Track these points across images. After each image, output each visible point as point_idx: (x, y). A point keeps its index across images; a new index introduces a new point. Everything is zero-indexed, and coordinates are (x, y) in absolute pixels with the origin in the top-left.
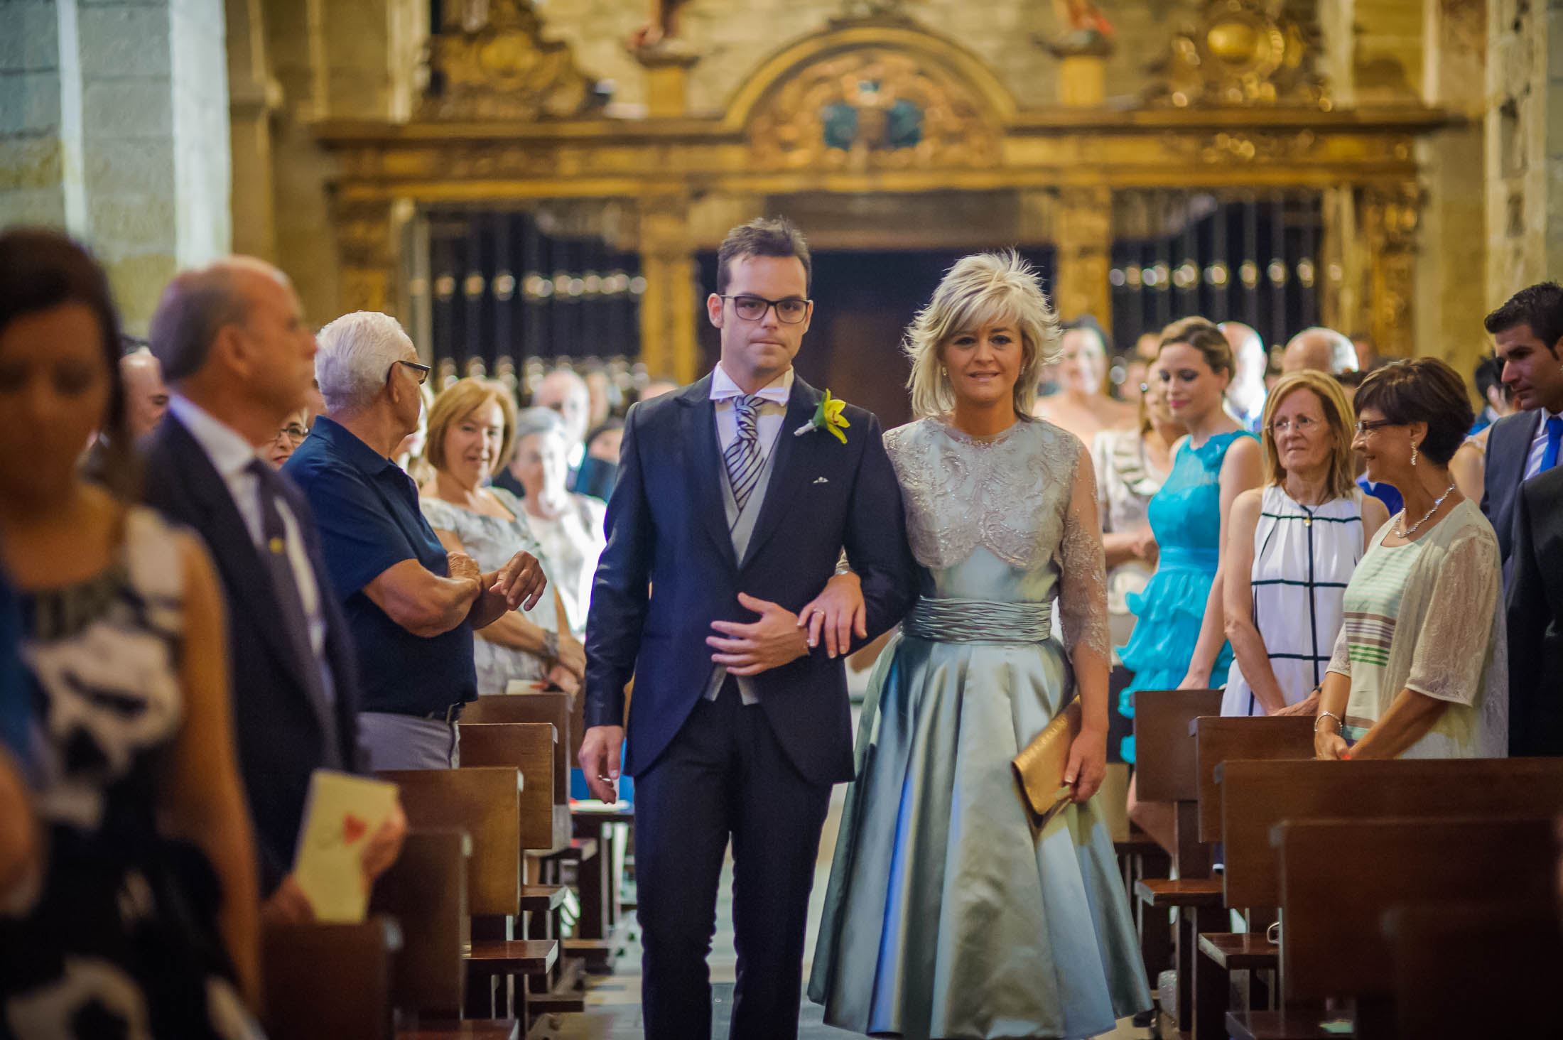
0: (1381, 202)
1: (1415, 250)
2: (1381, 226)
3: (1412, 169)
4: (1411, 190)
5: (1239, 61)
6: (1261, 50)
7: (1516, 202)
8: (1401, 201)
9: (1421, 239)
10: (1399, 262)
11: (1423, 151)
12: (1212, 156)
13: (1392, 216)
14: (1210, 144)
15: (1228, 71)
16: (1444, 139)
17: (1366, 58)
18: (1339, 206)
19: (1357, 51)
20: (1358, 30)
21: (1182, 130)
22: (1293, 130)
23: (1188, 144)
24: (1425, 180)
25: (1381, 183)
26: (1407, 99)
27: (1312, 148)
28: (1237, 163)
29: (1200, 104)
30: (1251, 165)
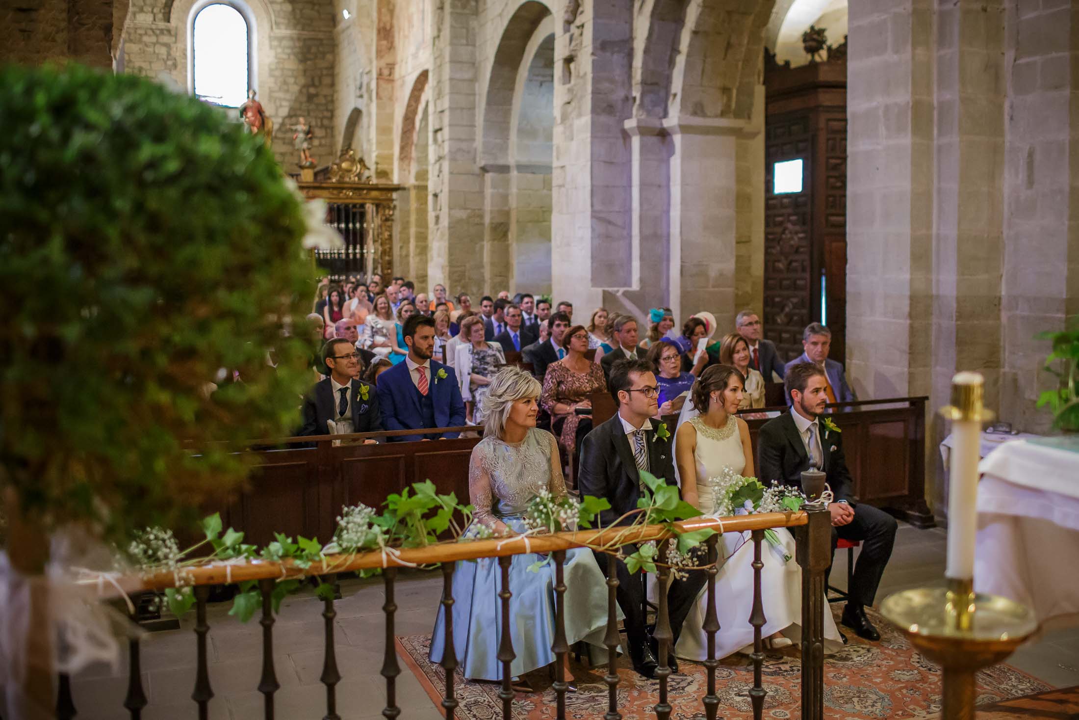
0: (384, 208)
1: (393, 220)
2: (384, 215)
3: (392, 200)
4: (392, 206)
5: (349, 171)
6: (354, 169)
7: (437, 218)
8: (389, 208)
9: (393, 217)
10: (389, 223)
11: (395, 195)
12: (341, 195)
13: (387, 212)
14: (341, 193)
15: (346, 174)
16: (400, 192)
17: (379, 170)
18: (370, 208)
19: (377, 169)
20: (377, 163)
21: (334, 188)
22: (363, 189)
23: (335, 192)
24: (395, 203)
25: (385, 203)
26: (390, 183)
27: (366, 194)
28: (348, 197)
29: (339, 182)
30: (351, 198)
